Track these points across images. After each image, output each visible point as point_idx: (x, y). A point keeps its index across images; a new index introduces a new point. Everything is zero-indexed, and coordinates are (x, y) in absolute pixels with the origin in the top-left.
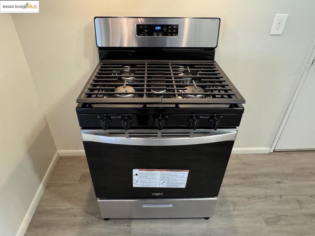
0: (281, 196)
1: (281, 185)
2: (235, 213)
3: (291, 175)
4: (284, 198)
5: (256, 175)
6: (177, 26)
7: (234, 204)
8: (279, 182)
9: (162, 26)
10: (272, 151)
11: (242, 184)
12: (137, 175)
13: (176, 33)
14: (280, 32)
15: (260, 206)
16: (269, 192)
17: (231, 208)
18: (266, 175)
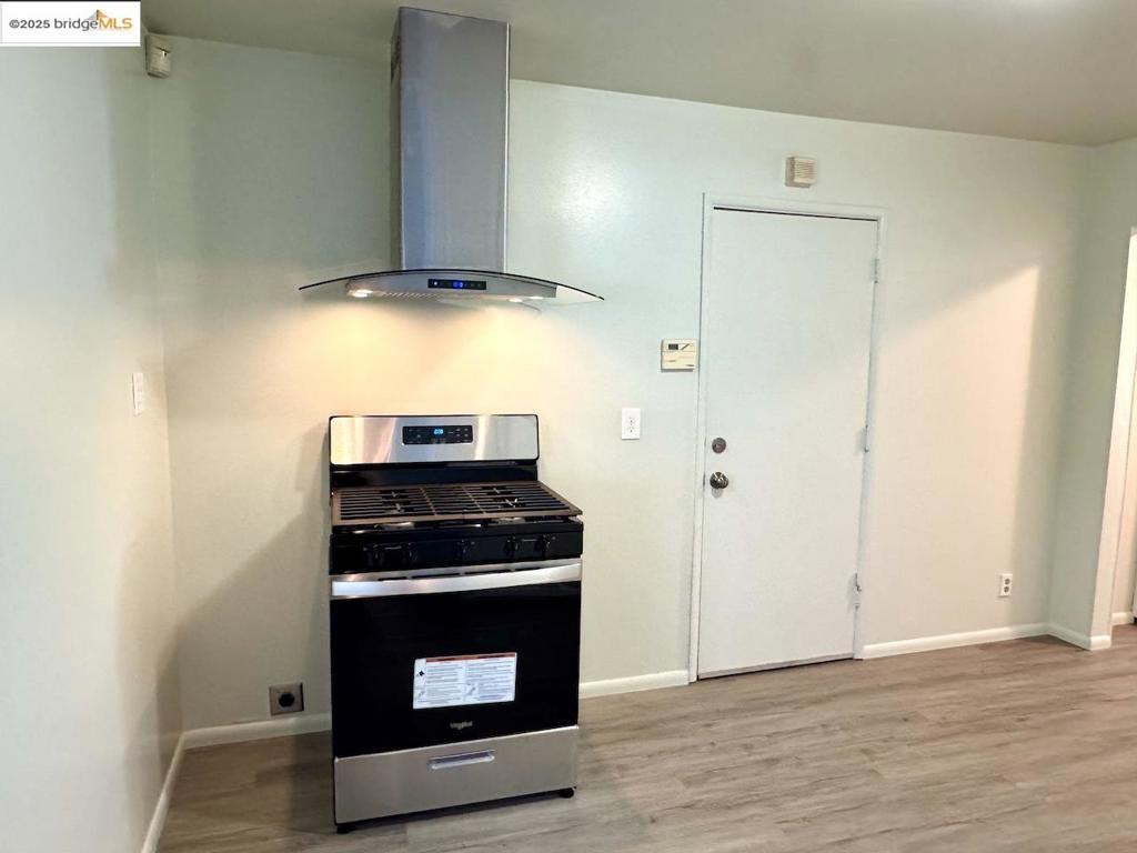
0: (713, 744)
1: (714, 728)
2: (625, 780)
3: (733, 711)
4: (719, 745)
5: (662, 721)
6: (470, 428)
7: (622, 768)
8: (708, 725)
9: (445, 428)
10: (695, 679)
11: (634, 738)
12: (421, 674)
13: (470, 439)
14: (636, 434)
15: (672, 763)
16: (690, 741)
17: (616, 775)
18: (685, 717)
